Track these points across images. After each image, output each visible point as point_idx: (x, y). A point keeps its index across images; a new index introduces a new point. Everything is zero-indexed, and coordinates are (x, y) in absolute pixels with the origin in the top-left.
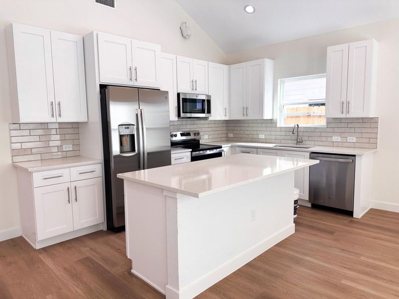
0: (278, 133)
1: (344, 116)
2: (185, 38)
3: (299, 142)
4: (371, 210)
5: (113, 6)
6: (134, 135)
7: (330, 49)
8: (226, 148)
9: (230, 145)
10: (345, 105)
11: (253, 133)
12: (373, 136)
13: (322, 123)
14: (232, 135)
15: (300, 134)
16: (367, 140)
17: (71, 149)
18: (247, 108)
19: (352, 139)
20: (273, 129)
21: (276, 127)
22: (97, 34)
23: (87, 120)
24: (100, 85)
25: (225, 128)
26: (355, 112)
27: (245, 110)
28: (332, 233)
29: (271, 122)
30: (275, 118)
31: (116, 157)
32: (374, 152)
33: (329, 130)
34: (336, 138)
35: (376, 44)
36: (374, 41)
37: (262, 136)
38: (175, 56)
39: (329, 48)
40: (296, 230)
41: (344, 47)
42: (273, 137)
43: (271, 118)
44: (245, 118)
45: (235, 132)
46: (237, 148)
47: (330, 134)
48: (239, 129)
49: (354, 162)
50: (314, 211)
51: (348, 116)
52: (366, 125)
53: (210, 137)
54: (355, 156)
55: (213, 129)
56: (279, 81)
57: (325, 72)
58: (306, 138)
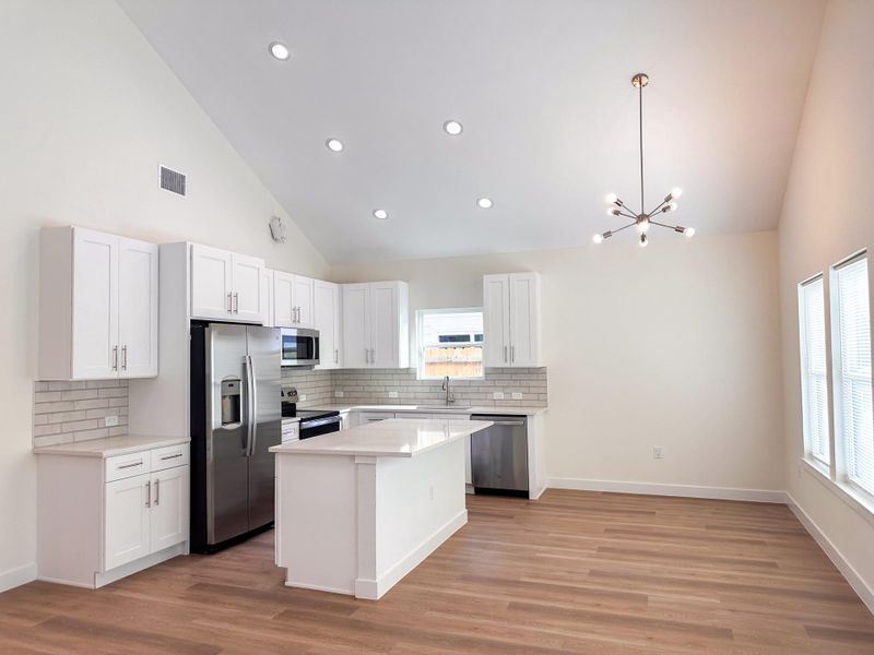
0: (419, 389)
1: (507, 365)
2: (276, 240)
3: (449, 401)
4: (547, 489)
5: (183, 194)
6: (239, 396)
7: (487, 279)
8: (344, 413)
9: (349, 410)
10: (508, 352)
11: (379, 389)
12: (542, 390)
13: (479, 374)
14: (341, 394)
15: (451, 389)
16: (535, 397)
17: (116, 424)
18: (372, 351)
19: (518, 395)
20: (411, 383)
21: (415, 379)
22: (191, 247)
23: (156, 374)
24: (192, 321)
25: (328, 383)
26: (521, 361)
27: (369, 354)
28: (511, 517)
29: (408, 371)
30: (412, 366)
31: (216, 431)
32: (546, 412)
33: (489, 383)
34: (498, 395)
35: (538, 277)
36: (537, 274)
37: (393, 394)
38: (271, 271)
39: (485, 277)
40: (469, 520)
41: (504, 277)
42: (412, 396)
43: (407, 366)
44: (369, 366)
45: (348, 389)
46: (361, 415)
47: (491, 389)
48: (354, 383)
49: (525, 424)
50: (481, 498)
51: (513, 365)
52: (534, 377)
53: (310, 397)
54: (525, 416)
55: (313, 384)
56: (417, 312)
57: (482, 306)
58: (458, 396)
